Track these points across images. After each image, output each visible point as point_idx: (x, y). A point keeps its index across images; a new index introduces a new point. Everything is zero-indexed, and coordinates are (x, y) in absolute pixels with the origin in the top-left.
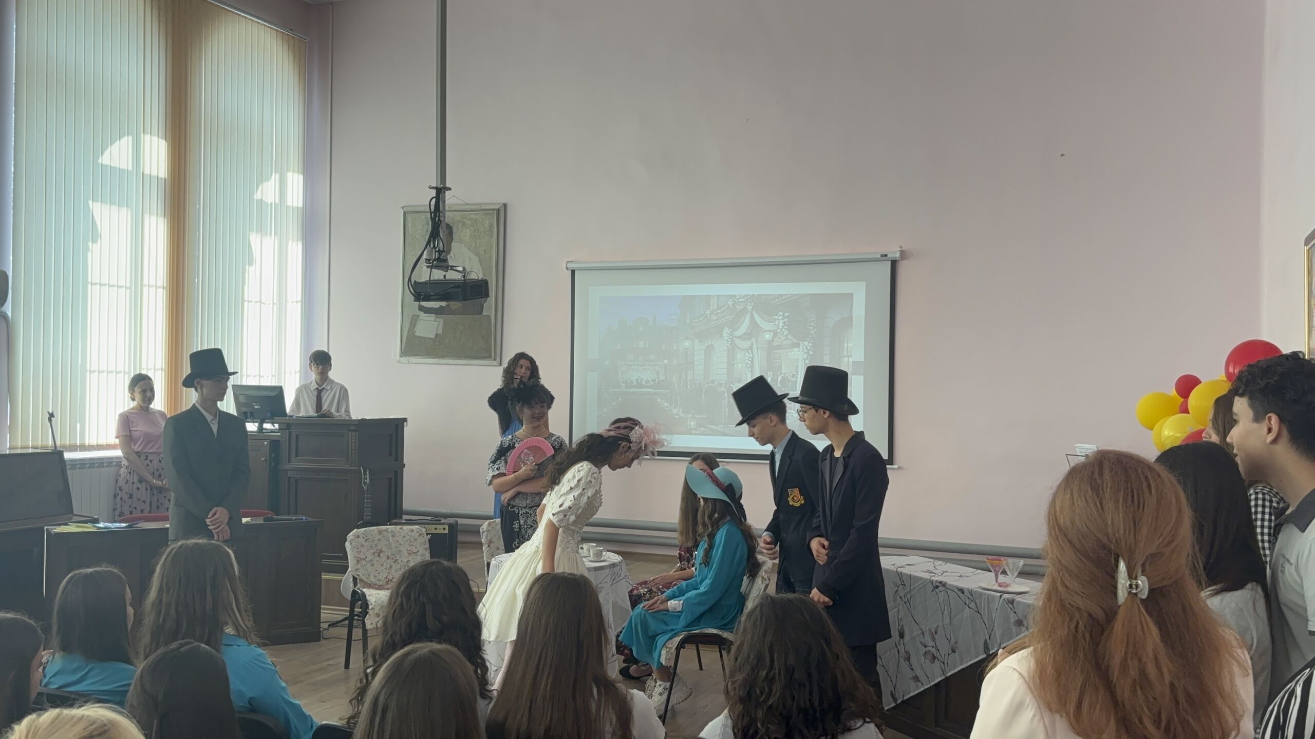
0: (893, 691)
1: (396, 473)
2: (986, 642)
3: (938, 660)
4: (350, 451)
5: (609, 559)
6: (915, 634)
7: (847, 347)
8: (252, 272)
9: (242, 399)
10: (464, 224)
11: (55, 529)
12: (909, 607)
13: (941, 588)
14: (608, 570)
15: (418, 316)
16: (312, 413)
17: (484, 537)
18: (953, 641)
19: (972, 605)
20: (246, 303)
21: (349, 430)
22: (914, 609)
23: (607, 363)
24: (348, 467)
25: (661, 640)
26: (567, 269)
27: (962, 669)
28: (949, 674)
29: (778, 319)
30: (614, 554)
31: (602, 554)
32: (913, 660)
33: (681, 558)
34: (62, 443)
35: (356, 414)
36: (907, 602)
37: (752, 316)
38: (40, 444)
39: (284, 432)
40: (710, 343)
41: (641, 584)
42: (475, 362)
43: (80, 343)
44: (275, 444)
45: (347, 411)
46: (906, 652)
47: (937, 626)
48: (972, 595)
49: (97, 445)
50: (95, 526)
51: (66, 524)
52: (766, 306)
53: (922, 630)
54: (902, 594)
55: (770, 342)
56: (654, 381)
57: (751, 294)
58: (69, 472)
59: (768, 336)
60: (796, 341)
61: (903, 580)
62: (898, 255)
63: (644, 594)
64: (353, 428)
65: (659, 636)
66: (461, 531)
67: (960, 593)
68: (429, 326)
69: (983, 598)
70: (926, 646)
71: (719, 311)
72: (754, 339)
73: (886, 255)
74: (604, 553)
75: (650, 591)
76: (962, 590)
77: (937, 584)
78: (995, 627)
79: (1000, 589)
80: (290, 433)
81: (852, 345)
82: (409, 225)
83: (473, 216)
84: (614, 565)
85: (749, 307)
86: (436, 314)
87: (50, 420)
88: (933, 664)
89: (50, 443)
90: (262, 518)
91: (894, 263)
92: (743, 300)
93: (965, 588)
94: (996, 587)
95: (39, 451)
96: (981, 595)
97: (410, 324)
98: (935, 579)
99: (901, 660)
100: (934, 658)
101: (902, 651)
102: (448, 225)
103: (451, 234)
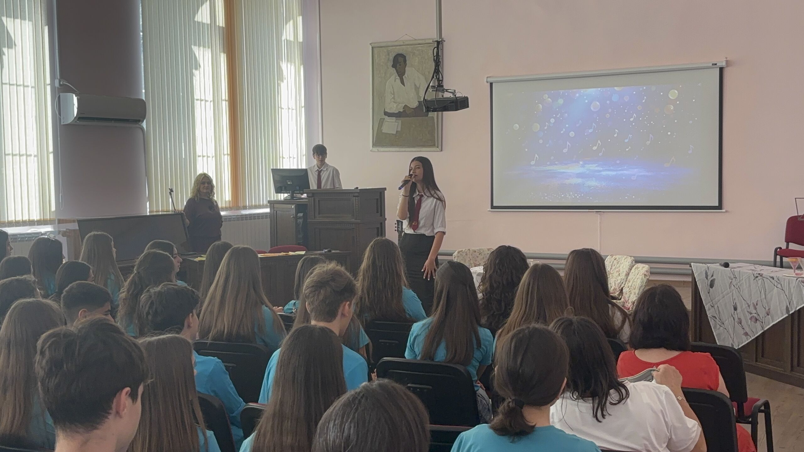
0: (732, 342)
1: (381, 223)
2: (787, 307)
3: (759, 321)
4: (355, 209)
6: (744, 307)
9: (279, 178)
10: (414, 54)
12: (739, 291)
13: (760, 278)
15: (384, 119)
18: (767, 309)
19: (779, 286)
21: (354, 196)
22: (742, 292)
24: (353, 220)
26: (487, 82)
27: (773, 325)
28: (766, 329)
32: (744, 323)
36: (738, 288)
39: (310, 198)
46: (739, 319)
47: (757, 301)
53: (748, 304)
54: (735, 284)
61: (735, 275)
62: (724, 63)
67: (771, 279)
68: (392, 126)
69: (786, 281)
70: (751, 314)
73: (716, 64)
77: (758, 275)
78: (793, 297)
80: (314, 199)
82: (376, 56)
83: (420, 48)
86: (396, 117)
87: (170, 194)
88: (756, 324)
91: (721, 70)
94: (794, 275)
95: (166, 213)
96: (784, 281)
97: (379, 125)
98: (755, 273)
99: (736, 324)
100: (756, 320)
101: (736, 318)
102: (403, 55)
103: (405, 61)
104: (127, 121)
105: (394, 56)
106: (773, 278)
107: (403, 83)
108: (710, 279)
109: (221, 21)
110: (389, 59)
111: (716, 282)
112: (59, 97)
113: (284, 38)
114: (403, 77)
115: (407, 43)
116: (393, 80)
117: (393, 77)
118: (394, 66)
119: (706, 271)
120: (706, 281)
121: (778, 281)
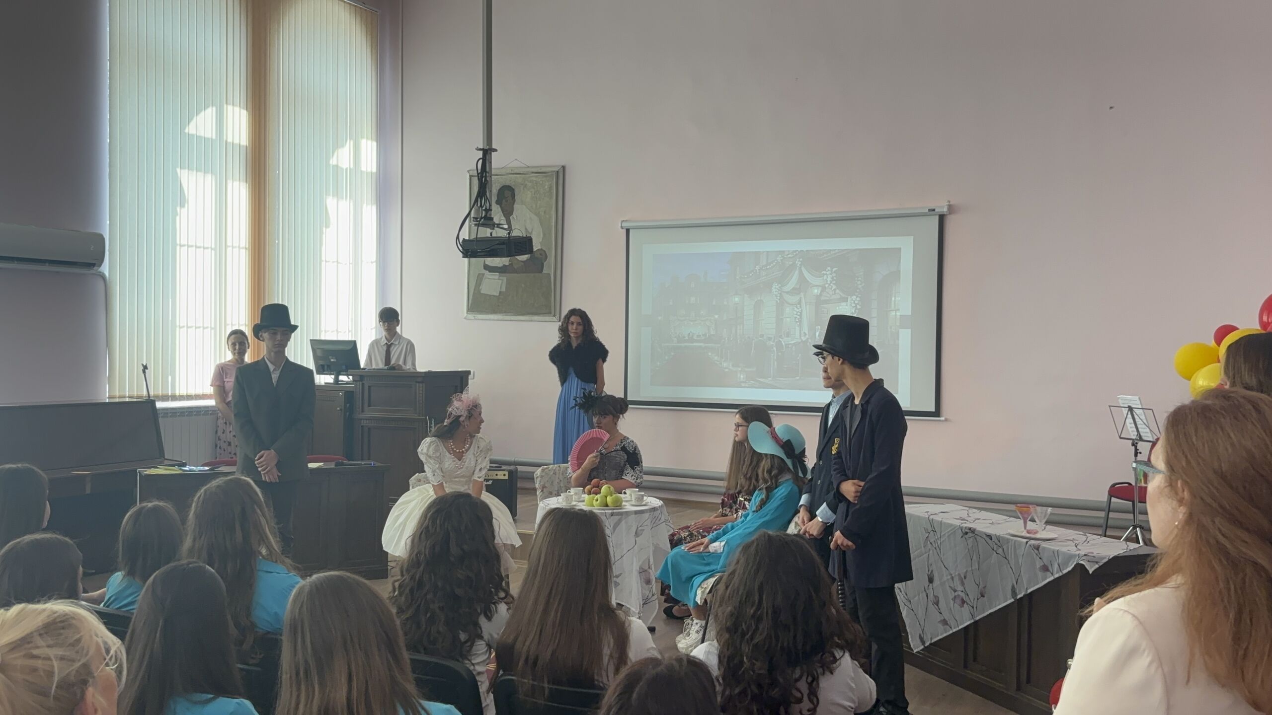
0: (921, 633)
2: (1013, 587)
3: (967, 604)
4: (418, 401)
5: (649, 504)
6: (945, 578)
7: (895, 301)
8: (329, 235)
9: (319, 353)
10: (525, 186)
11: (146, 471)
12: (939, 554)
13: (970, 535)
14: (649, 514)
15: (484, 274)
16: (381, 365)
17: (538, 482)
18: (982, 586)
20: (323, 263)
21: (417, 382)
22: (943, 555)
23: (660, 318)
24: (416, 416)
25: (697, 580)
26: (622, 228)
27: (991, 614)
28: (978, 618)
29: (826, 274)
30: (657, 500)
31: (643, 498)
32: (942, 604)
33: (723, 504)
34: (155, 393)
35: (422, 367)
36: (938, 549)
37: (801, 273)
38: (136, 393)
39: (358, 383)
40: (759, 299)
41: (682, 529)
42: (536, 318)
43: (170, 300)
44: (349, 395)
45: (414, 364)
46: (936, 597)
47: (967, 571)
48: (1000, 542)
49: (187, 395)
50: (181, 469)
51: (156, 467)
52: (814, 262)
53: (951, 575)
54: (932, 541)
55: (818, 297)
56: (705, 335)
57: (799, 250)
58: (160, 420)
59: (816, 291)
60: (843, 295)
61: (932, 527)
62: (945, 210)
63: (684, 537)
64: (420, 380)
65: (696, 577)
66: (519, 478)
67: (988, 539)
68: (493, 285)
69: (1010, 544)
70: (955, 591)
71: (768, 267)
72: (802, 295)
73: (934, 210)
74: (645, 498)
75: (691, 535)
76: (990, 537)
77: (966, 530)
78: (1022, 572)
79: (1028, 535)
80: (363, 384)
81: (899, 299)
83: (534, 179)
84: (654, 509)
85: (798, 263)
86: (499, 273)
87: (144, 372)
88: (963, 608)
89: (145, 393)
90: (334, 463)
91: (942, 218)
92: (792, 256)
93: (993, 535)
94: (1025, 534)
95: (135, 400)
97: (476, 283)
98: (964, 526)
100: (963, 602)
101: (931, 596)
102: (511, 187)
103: (513, 196)
104: (72, 264)
105: (498, 188)
107: (509, 225)
114: (511, 217)
115: (516, 171)
118: (498, 202)
121: (996, 541)
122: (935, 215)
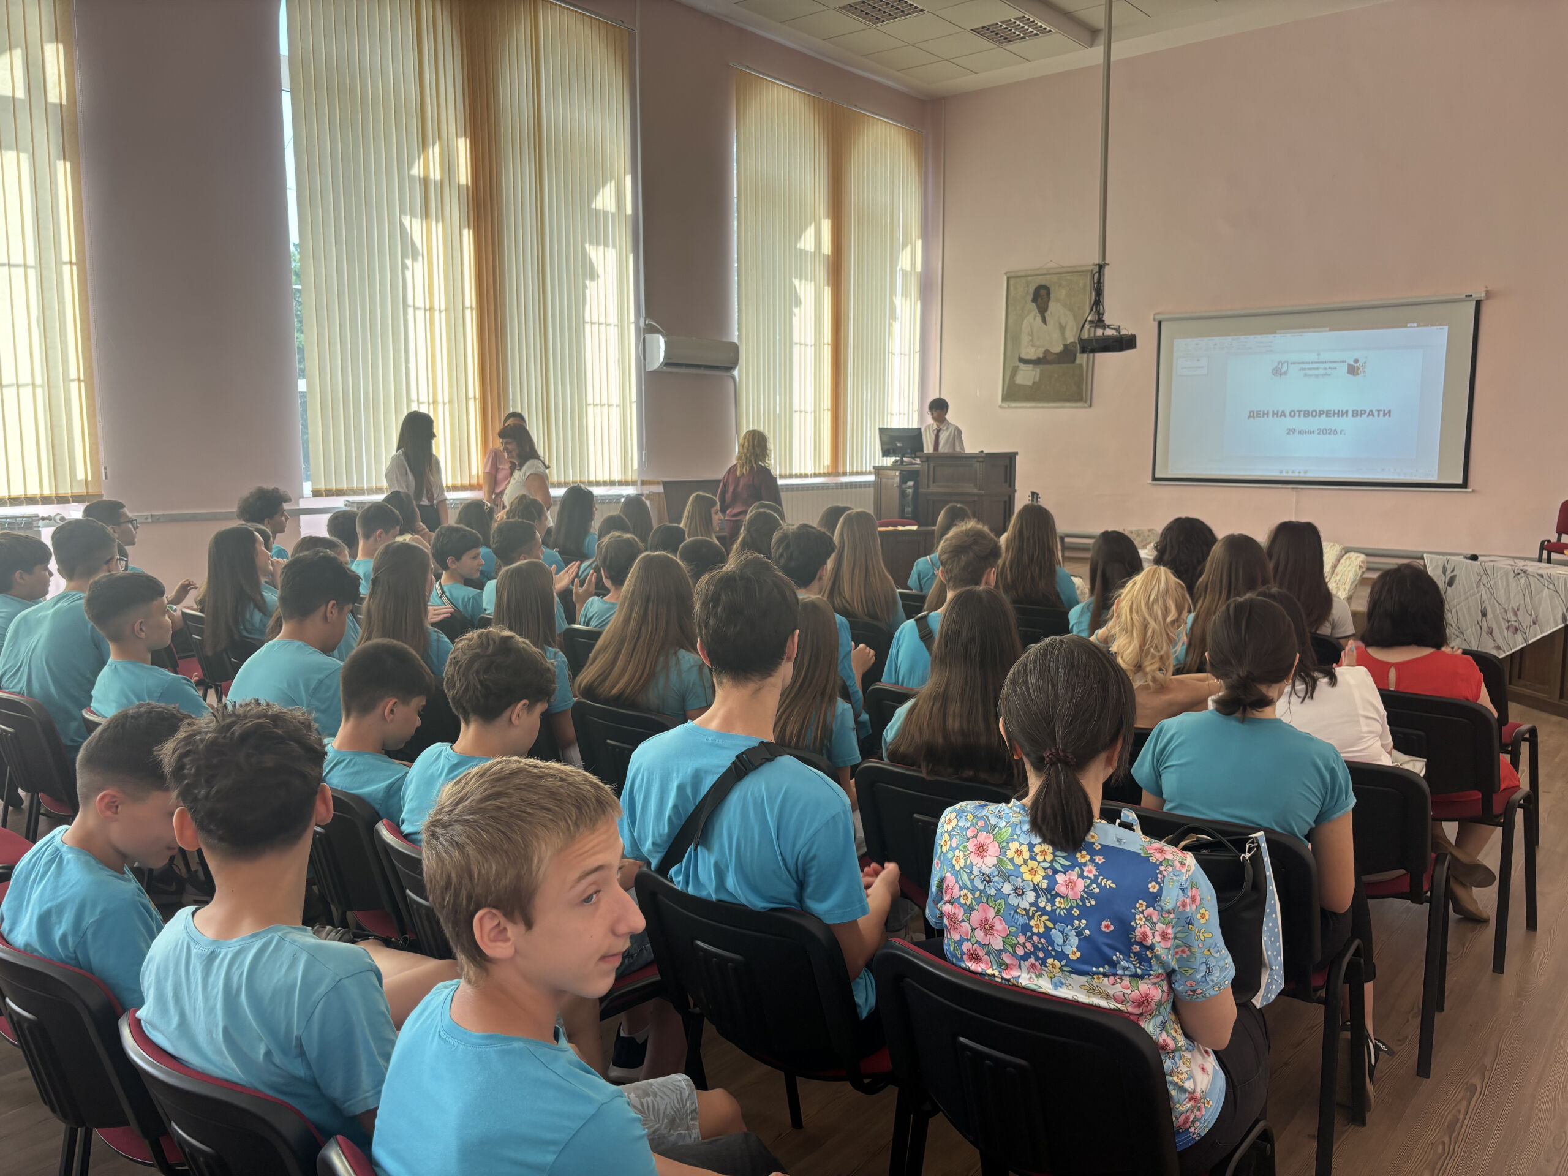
1: (1010, 497)
2: (1564, 615)
3: (1520, 631)
4: (978, 478)
6: (1498, 612)
10: (1060, 285)
15: (1018, 367)
18: (1534, 616)
19: (1551, 586)
21: (977, 461)
24: (976, 491)
26: (1154, 320)
27: (1542, 638)
28: (1530, 642)
32: (1496, 632)
36: (1490, 588)
39: (926, 463)
42: (1068, 404)
46: (1489, 628)
47: (1519, 605)
53: (1505, 608)
54: (1485, 582)
62: (1482, 295)
64: (981, 459)
67: (1539, 578)
68: (1027, 376)
69: (1561, 580)
70: (1508, 622)
73: (1471, 296)
77: (1520, 572)
80: (929, 465)
82: (1012, 288)
83: (1069, 278)
86: (1034, 364)
88: (1515, 636)
91: (1478, 303)
93: (1545, 574)
96: (1559, 578)
98: (1516, 568)
99: (1484, 634)
100: (1516, 630)
101: (1485, 627)
102: (1046, 286)
103: (1048, 294)
104: (717, 368)
105: (1034, 288)
106: (1542, 576)
107: (1044, 321)
108: (1449, 574)
109: (827, 248)
110: (1027, 293)
111: (1457, 578)
112: (644, 339)
113: (899, 267)
114: (1046, 314)
115: (1052, 271)
116: (1032, 318)
117: (1032, 315)
118: (1034, 300)
119: (1444, 565)
120: (1444, 578)
121: (1547, 578)
122: (1473, 300)
